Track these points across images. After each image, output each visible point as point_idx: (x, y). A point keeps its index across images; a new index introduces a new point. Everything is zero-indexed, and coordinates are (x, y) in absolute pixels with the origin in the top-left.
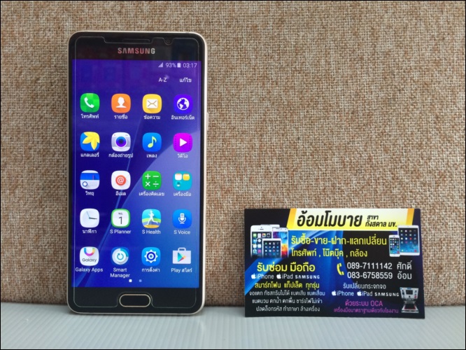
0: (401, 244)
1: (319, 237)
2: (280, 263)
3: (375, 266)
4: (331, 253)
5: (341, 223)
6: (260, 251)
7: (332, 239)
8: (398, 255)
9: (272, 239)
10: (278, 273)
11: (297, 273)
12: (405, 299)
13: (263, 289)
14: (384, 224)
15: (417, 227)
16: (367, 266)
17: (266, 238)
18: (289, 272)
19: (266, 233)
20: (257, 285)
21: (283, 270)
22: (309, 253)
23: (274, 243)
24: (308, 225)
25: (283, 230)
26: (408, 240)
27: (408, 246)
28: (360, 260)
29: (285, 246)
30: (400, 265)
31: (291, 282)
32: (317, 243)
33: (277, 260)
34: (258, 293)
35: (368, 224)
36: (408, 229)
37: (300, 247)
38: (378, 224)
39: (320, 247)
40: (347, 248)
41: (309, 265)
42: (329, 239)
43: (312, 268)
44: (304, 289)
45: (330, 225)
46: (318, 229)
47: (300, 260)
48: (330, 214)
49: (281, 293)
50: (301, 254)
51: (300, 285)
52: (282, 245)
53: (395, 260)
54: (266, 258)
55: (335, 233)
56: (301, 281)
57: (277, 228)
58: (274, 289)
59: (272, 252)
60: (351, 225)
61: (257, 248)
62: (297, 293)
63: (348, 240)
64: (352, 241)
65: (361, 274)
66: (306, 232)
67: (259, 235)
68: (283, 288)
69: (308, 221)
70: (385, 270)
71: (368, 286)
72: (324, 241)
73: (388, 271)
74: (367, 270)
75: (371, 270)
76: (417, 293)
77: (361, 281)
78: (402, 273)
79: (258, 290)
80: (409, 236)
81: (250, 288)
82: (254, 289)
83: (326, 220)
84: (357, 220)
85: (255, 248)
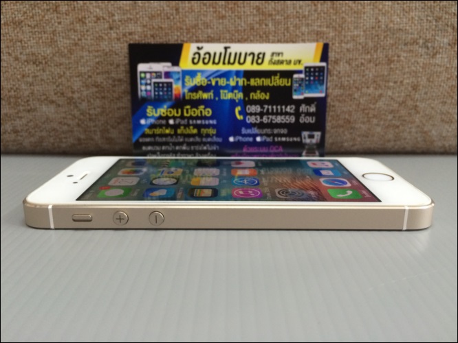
0: (306, 85)
1: (216, 77)
2: (172, 107)
3: (277, 109)
4: (230, 96)
5: (242, 61)
6: (149, 93)
7: (231, 79)
8: (301, 97)
9: (163, 80)
10: (170, 118)
11: (191, 118)
12: (305, 144)
13: (154, 136)
14: (289, 62)
15: (324, 64)
16: (268, 109)
17: (157, 78)
18: (182, 117)
19: (156, 72)
20: (148, 131)
21: (176, 115)
22: (205, 96)
23: (165, 85)
24: (204, 63)
25: (176, 69)
26: (314, 80)
27: (313, 87)
28: (261, 103)
29: (177, 88)
30: (303, 108)
31: (185, 128)
32: (213, 84)
33: (169, 103)
34: (148, 140)
35: (272, 62)
36: (315, 68)
37: (195, 89)
38: (281, 62)
39: (217, 89)
40: (247, 90)
41: (204, 109)
42: (228, 80)
43: (208, 112)
44: (199, 134)
45: (229, 63)
46: (215, 68)
47: (195, 104)
48: (229, 51)
49: (174, 140)
50: (196, 96)
51: (195, 131)
52: (174, 86)
53: (298, 103)
54: (157, 102)
55: (234, 73)
56: (196, 126)
57: (168, 67)
58: (166, 135)
59: (163, 95)
60: (252, 63)
61: (146, 91)
62: (191, 140)
63: (248, 80)
64: (253, 82)
65: (261, 118)
66: (202, 72)
67: (148, 76)
68: (176, 134)
69: (204, 59)
70: (287, 113)
71: (268, 131)
72: (222, 82)
73: (290, 114)
74: (268, 113)
75: (273, 114)
76: (319, 137)
77: (261, 125)
78: (305, 117)
79: (148, 136)
80: (315, 75)
81: (139, 133)
82: (144, 135)
83: (225, 58)
84: (259, 58)
85: (143, 89)
